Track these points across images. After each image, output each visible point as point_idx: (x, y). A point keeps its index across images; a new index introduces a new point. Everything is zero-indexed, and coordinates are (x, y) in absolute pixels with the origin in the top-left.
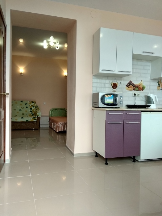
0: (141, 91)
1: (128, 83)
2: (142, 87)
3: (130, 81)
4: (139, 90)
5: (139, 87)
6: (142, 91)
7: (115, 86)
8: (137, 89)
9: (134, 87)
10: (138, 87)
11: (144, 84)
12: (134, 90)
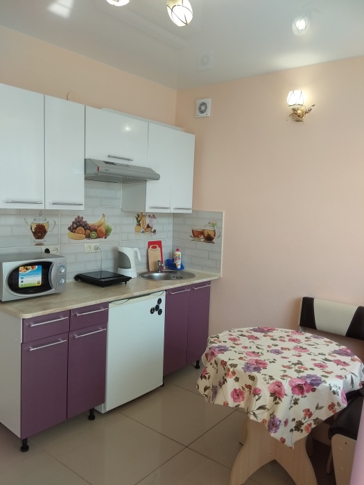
0: (103, 239)
1: (73, 223)
2: (104, 230)
3: (79, 217)
4: (99, 237)
5: (99, 229)
6: (106, 238)
7: (40, 232)
8: (94, 234)
9: (88, 231)
10: (96, 230)
11: (109, 223)
12: (88, 237)
